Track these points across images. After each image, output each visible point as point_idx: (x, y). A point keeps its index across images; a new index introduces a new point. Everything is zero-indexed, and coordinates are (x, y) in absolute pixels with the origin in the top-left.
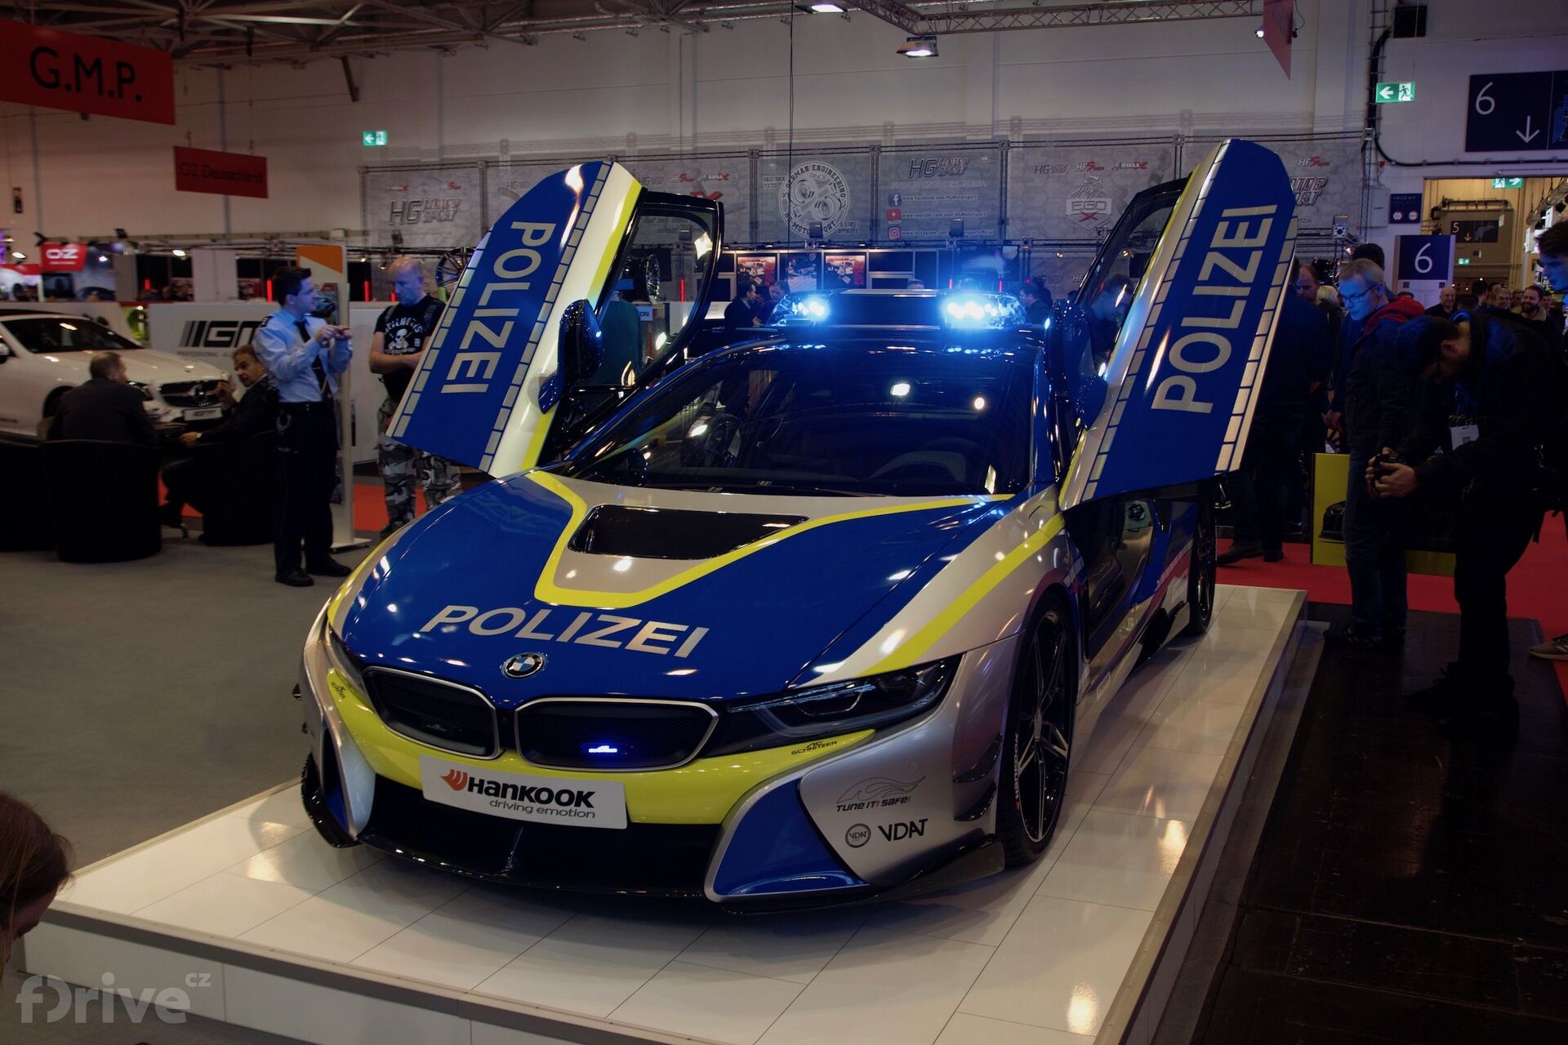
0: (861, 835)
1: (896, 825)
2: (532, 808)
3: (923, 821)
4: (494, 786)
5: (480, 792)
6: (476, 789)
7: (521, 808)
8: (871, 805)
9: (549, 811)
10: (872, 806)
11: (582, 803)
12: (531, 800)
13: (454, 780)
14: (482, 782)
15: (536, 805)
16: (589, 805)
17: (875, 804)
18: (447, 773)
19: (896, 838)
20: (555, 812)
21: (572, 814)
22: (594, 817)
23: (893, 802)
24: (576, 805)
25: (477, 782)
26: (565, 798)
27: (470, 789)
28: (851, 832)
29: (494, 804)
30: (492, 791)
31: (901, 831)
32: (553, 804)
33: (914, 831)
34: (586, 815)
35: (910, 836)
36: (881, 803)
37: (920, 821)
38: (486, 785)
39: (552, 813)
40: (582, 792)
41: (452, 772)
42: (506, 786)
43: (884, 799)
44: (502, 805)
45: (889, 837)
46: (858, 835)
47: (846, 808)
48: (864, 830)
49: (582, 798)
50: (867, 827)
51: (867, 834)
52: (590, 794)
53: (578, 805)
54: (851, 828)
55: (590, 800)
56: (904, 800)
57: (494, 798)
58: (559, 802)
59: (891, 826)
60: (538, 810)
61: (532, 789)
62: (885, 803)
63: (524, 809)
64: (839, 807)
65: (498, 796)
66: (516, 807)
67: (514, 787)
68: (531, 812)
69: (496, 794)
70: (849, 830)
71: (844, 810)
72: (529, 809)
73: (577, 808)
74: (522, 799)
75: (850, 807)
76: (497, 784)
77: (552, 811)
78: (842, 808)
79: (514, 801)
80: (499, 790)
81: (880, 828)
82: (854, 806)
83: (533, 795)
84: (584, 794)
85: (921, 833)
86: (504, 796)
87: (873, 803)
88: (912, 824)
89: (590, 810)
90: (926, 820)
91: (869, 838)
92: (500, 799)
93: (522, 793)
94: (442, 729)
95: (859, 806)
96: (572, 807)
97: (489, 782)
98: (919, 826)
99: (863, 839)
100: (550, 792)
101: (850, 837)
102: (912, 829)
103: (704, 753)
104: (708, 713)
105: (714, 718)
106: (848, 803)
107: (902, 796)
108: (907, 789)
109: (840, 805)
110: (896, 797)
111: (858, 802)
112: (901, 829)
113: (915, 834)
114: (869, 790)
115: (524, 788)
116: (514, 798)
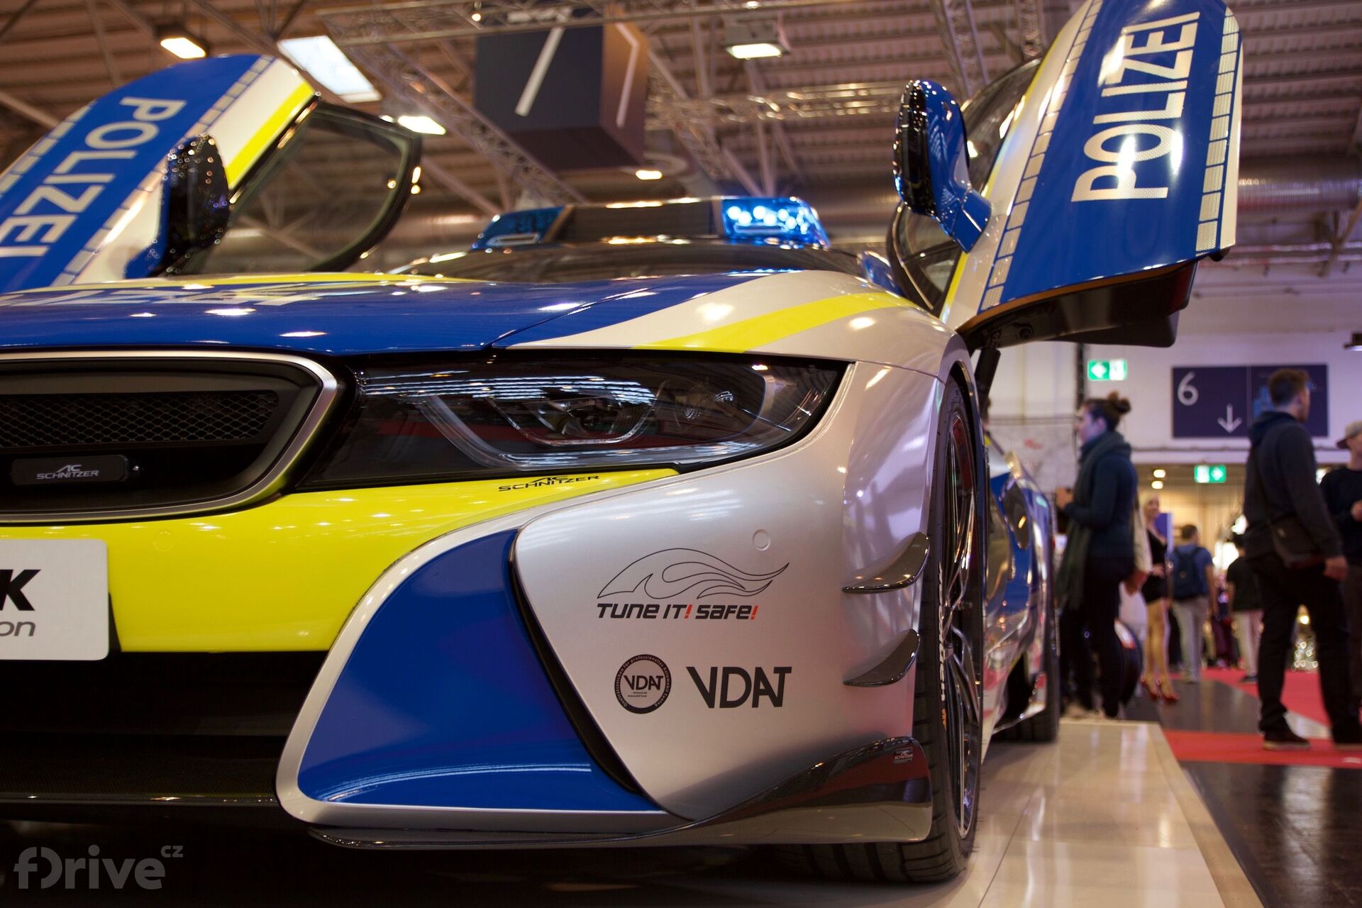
0: (651, 682)
1: (727, 671)
3: (782, 671)
8: (673, 611)
10: (676, 616)
11: (8, 601)
16: (23, 604)
17: (683, 611)
19: (725, 704)
22: (31, 634)
23: (721, 612)
28: (629, 672)
31: (736, 686)
33: (763, 693)
34: (15, 629)
35: (755, 704)
36: (694, 612)
37: (777, 670)
40: (10, 572)
43: (703, 602)
45: (710, 700)
46: (642, 682)
47: (618, 612)
48: (655, 671)
49: (8, 587)
50: (663, 666)
51: (663, 681)
52: (28, 575)
54: (629, 662)
55: (26, 590)
56: (744, 612)
59: (714, 671)
62: (703, 612)
64: (604, 606)
70: (623, 668)
71: (613, 615)
75: (627, 611)
78: (609, 610)
81: (692, 671)
82: (636, 610)
84: (14, 576)
85: (777, 701)
87: (679, 607)
88: (759, 672)
89: (25, 615)
91: (667, 693)
95: (648, 611)
98: (774, 680)
99: (653, 695)
101: (624, 686)
102: (762, 687)
103: (299, 482)
104: (315, 382)
105: (329, 391)
106: (621, 601)
107: (739, 602)
108: (750, 586)
109: (603, 601)
110: (726, 601)
111: (646, 601)
112: (735, 680)
113: (765, 700)
114: (671, 574)
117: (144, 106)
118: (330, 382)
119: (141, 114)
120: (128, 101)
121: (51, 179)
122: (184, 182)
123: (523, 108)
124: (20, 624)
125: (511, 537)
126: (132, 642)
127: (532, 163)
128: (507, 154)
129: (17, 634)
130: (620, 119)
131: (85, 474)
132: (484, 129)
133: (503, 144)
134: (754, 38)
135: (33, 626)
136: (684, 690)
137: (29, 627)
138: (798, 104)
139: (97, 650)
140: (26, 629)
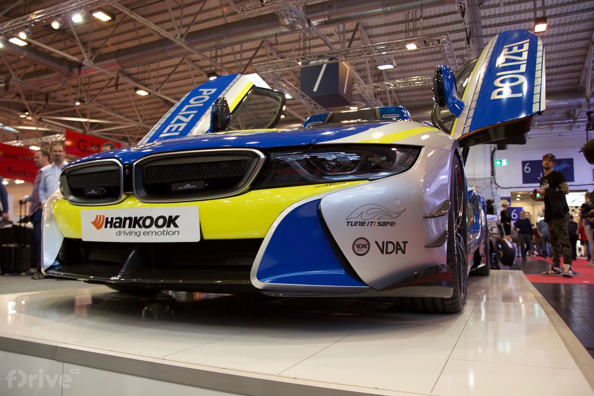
0: (364, 246)
1: (388, 243)
2: (140, 232)
3: (405, 243)
4: (118, 220)
5: (111, 227)
6: (109, 225)
7: (133, 233)
8: (370, 224)
9: (151, 233)
10: (371, 225)
11: (172, 225)
12: (140, 227)
13: (98, 223)
14: (112, 219)
15: (143, 230)
16: (176, 226)
17: (373, 224)
18: (95, 219)
19: (387, 253)
20: (154, 233)
21: (165, 233)
22: (178, 234)
23: (385, 224)
24: (167, 227)
25: (110, 220)
26: (161, 222)
27: (106, 227)
28: (357, 243)
29: (118, 233)
30: (117, 225)
31: (390, 248)
32: (154, 228)
33: (399, 249)
34: (174, 233)
35: (397, 253)
36: (377, 224)
37: (403, 242)
38: (114, 221)
39: (152, 235)
40: (172, 216)
42: (126, 219)
43: (379, 221)
44: (123, 233)
45: (382, 251)
46: (361, 246)
47: (353, 224)
48: (365, 242)
49: (171, 221)
50: (367, 241)
51: (367, 246)
52: (177, 217)
53: (169, 226)
54: (357, 240)
55: (177, 222)
56: (392, 224)
57: (118, 229)
58: (157, 226)
59: (383, 242)
60: (144, 233)
61: (141, 218)
62: (380, 224)
63: (136, 234)
64: (348, 222)
65: (121, 228)
66: (131, 233)
67: (130, 219)
68: (140, 235)
69: (120, 227)
70: (355, 242)
71: (351, 225)
72: (138, 234)
73: (168, 229)
74: (134, 226)
75: (356, 224)
76: (121, 219)
77: (152, 232)
78: (350, 224)
79: (130, 229)
80: (121, 223)
81: (376, 242)
82: (358, 224)
83: (141, 222)
84: (173, 218)
85: (404, 252)
86: (124, 227)
87: (372, 222)
88: (398, 243)
89: (176, 229)
91: (369, 250)
92: (122, 229)
93: (135, 222)
95: (362, 224)
96: (165, 228)
97: (116, 219)
98: (402, 245)
99: (364, 250)
101: (355, 247)
102: (399, 248)
103: (255, 186)
104: (258, 156)
105: (262, 159)
106: (354, 221)
107: (391, 221)
108: (394, 216)
109: (348, 221)
110: (387, 221)
111: (361, 221)
112: (390, 246)
113: (399, 252)
114: (369, 212)
115: (136, 218)
116: (130, 227)
117: (205, 91)
118: (262, 156)
119: (204, 93)
120: (201, 90)
121: (180, 113)
122: (217, 111)
123: (315, 90)
124: (175, 232)
125: (319, 201)
126: (207, 237)
127: (318, 106)
128: (311, 103)
129: (174, 235)
130: (345, 92)
131: (192, 187)
132: (304, 96)
133: (309, 100)
134: (385, 63)
135: (179, 232)
136: (374, 248)
137: (177, 232)
138: (400, 84)
139: (197, 239)
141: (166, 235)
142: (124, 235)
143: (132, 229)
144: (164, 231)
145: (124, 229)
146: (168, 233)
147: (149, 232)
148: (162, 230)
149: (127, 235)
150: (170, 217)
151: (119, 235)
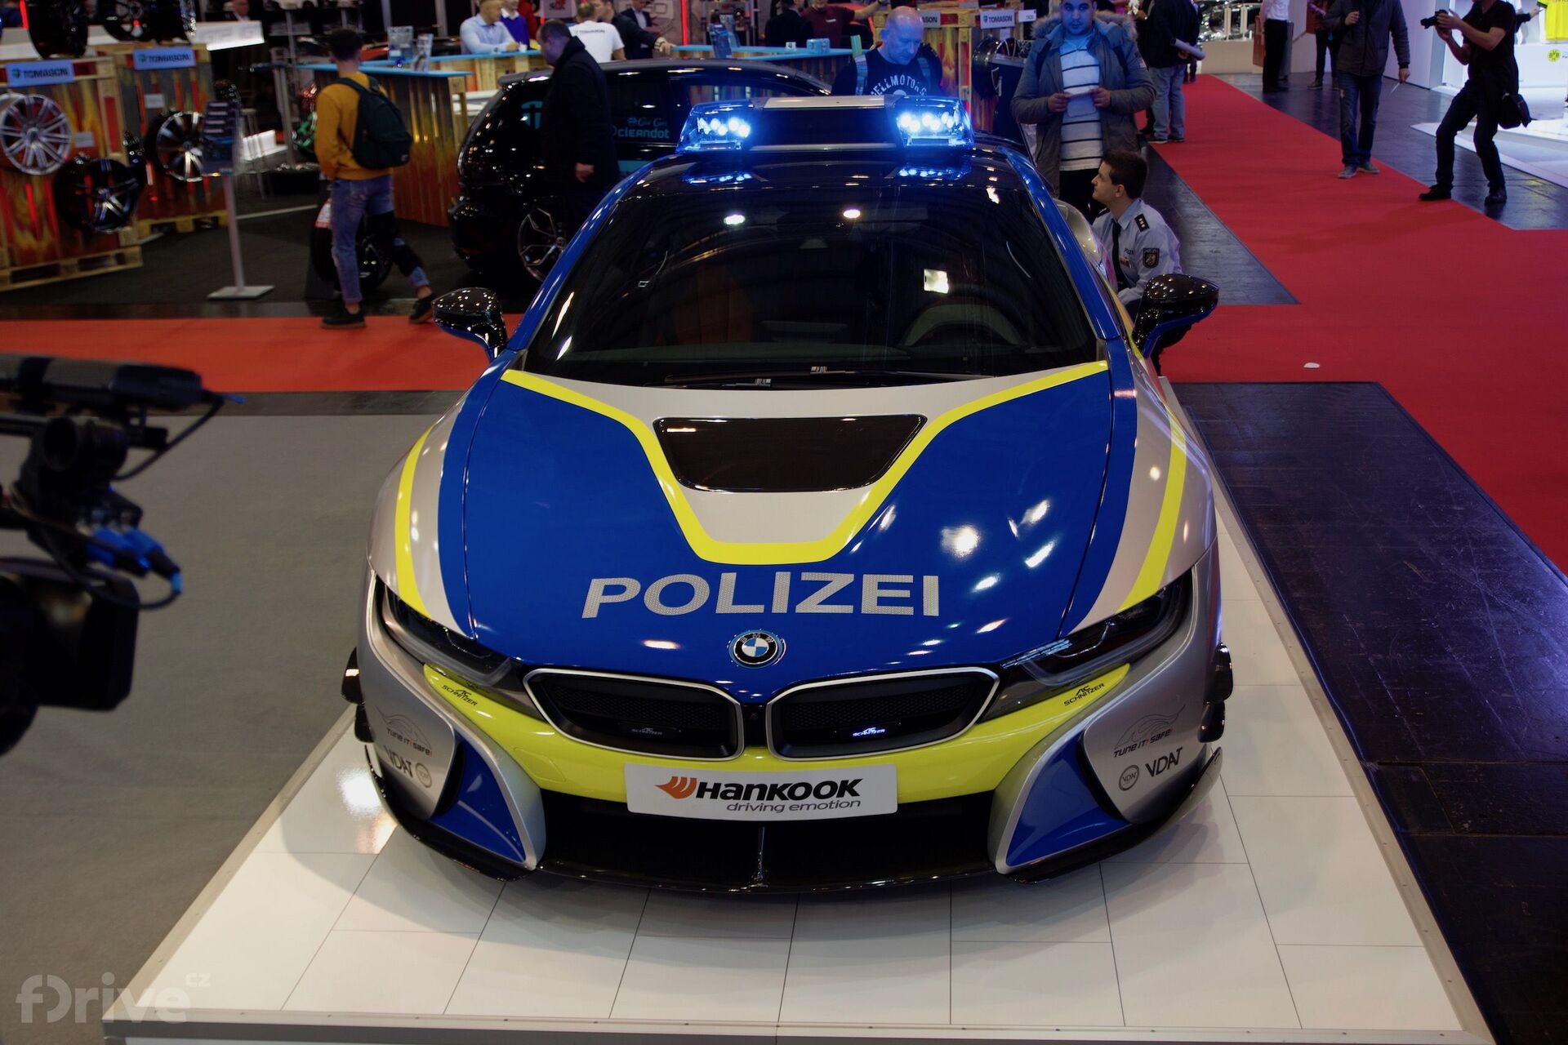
0: (1132, 776)
1: (1159, 760)
2: (784, 806)
3: (1179, 751)
4: (734, 789)
5: (714, 796)
6: (708, 794)
7: (769, 808)
8: (1142, 743)
9: (805, 807)
10: (1143, 745)
11: (847, 793)
12: (783, 798)
13: (675, 788)
14: (717, 786)
15: (791, 802)
16: (854, 794)
17: (1145, 743)
18: (667, 780)
19: (1157, 773)
20: (812, 807)
21: (834, 806)
23: (1159, 737)
24: (838, 796)
25: (710, 786)
26: (826, 790)
27: (700, 796)
28: (1125, 775)
29: (733, 807)
30: (729, 795)
31: (1162, 764)
32: (811, 799)
33: (1171, 762)
34: (850, 804)
35: (1168, 767)
36: (1150, 741)
37: (1177, 750)
38: (723, 788)
39: (808, 809)
40: (847, 781)
41: (674, 779)
42: (750, 787)
43: (1153, 735)
44: (743, 808)
45: (1152, 773)
46: (1129, 778)
47: (1122, 752)
48: (1134, 770)
49: (848, 787)
50: (1137, 768)
51: (1136, 774)
52: (856, 782)
53: (841, 795)
54: (1124, 771)
55: (856, 788)
56: (1167, 733)
57: (733, 802)
58: (818, 795)
59: (1155, 762)
60: (791, 808)
61: (785, 786)
62: (1153, 740)
63: (773, 808)
64: (1116, 752)
65: (739, 799)
66: (763, 808)
67: (762, 787)
68: (782, 810)
69: (737, 797)
70: (1123, 775)
71: (1120, 755)
72: (780, 808)
73: (839, 799)
74: (771, 798)
75: (1125, 751)
76: (739, 787)
77: (809, 806)
78: (1119, 753)
79: (760, 802)
80: (740, 792)
81: (1148, 766)
82: (1128, 749)
83: (785, 792)
84: (849, 782)
85: (1176, 763)
86: (747, 797)
87: (1144, 741)
88: (1171, 755)
89: (854, 798)
90: (1181, 748)
91: (1137, 778)
92: (741, 802)
93: (773, 792)
94: (656, 733)
95: (1132, 748)
96: (834, 798)
97: (727, 786)
98: (1176, 756)
99: (1133, 780)
100: (807, 786)
101: (1122, 780)
102: (1171, 760)
106: (1123, 746)
107: (1166, 729)
108: (1171, 721)
109: (1117, 750)
110: (1161, 731)
111: (1132, 743)
112: (1162, 762)
114: (1141, 729)
115: (774, 787)
116: (760, 797)
118: (995, 676)
124: (852, 802)
125: (1082, 733)
129: (851, 806)
131: (878, 732)
135: (859, 802)
136: (1144, 774)
137: (857, 803)
139: (893, 808)
140: (856, 804)
141: (836, 807)
142: (747, 809)
143: (765, 802)
144: (832, 803)
145: (746, 802)
146: (839, 805)
147: (802, 805)
148: (828, 801)
149: (754, 810)
150: (844, 783)
151: (735, 809)
